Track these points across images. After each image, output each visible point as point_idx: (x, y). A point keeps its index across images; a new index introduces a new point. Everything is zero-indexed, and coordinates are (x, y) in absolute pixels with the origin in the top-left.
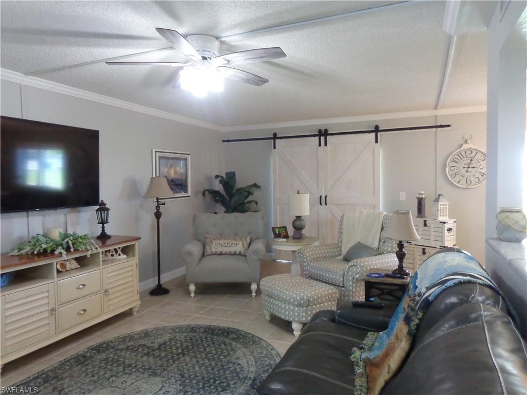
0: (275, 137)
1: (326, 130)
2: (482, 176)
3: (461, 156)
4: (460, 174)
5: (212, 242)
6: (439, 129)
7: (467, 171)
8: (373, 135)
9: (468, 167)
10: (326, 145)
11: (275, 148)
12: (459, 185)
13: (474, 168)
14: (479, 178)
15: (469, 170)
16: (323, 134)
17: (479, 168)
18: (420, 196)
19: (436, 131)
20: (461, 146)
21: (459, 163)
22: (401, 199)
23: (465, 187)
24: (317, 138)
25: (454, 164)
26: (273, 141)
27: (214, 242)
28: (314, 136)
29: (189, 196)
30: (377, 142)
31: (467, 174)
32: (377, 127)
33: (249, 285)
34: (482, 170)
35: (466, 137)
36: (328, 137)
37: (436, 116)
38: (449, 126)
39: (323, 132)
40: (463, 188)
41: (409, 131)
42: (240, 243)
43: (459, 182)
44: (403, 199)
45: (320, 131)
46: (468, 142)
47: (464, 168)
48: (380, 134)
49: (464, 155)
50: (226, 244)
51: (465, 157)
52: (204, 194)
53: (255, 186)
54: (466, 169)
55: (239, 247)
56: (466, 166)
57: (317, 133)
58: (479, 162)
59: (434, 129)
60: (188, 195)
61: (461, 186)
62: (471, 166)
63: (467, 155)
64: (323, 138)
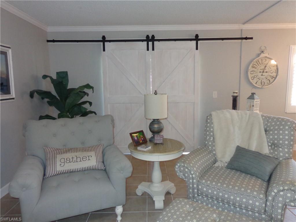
0: (104, 40)
1: (153, 36)
2: (272, 79)
3: (258, 63)
4: (257, 77)
5: (55, 158)
6: (244, 40)
7: (262, 75)
8: (195, 42)
9: (263, 72)
10: (153, 49)
11: (104, 50)
12: (256, 85)
13: (267, 72)
14: (269, 80)
15: (264, 74)
16: (150, 39)
17: (270, 73)
18: (235, 95)
19: (241, 42)
20: (259, 55)
21: (257, 68)
22: (214, 97)
23: (261, 87)
24: (146, 43)
25: (254, 69)
26: (102, 43)
27: (59, 157)
28: (142, 41)
29: (13, 99)
30: (197, 49)
31: (262, 77)
32: (197, 36)
33: (113, 209)
34: (272, 74)
35: (263, 48)
36: (156, 43)
37: (242, 30)
38: (252, 38)
39: (150, 38)
40: (260, 88)
41: (221, 41)
42: (93, 154)
43: (256, 83)
44: (215, 97)
45: (148, 37)
46: (264, 52)
47: (260, 72)
48: (200, 43)
49: (261, 62)
50: (75, 159)
51: (261, 64)
52: (32, 95)
53: (88, 86)
54: (261, 73)
55: (92, 162)
56: (262, 71)
57: (145, 39)
58: (270, 68)
59: (240, 41)
60: (11, 97)
61: (257, 86)
62: (265, 71)
63: (263, 62)
64: (150, 43)
